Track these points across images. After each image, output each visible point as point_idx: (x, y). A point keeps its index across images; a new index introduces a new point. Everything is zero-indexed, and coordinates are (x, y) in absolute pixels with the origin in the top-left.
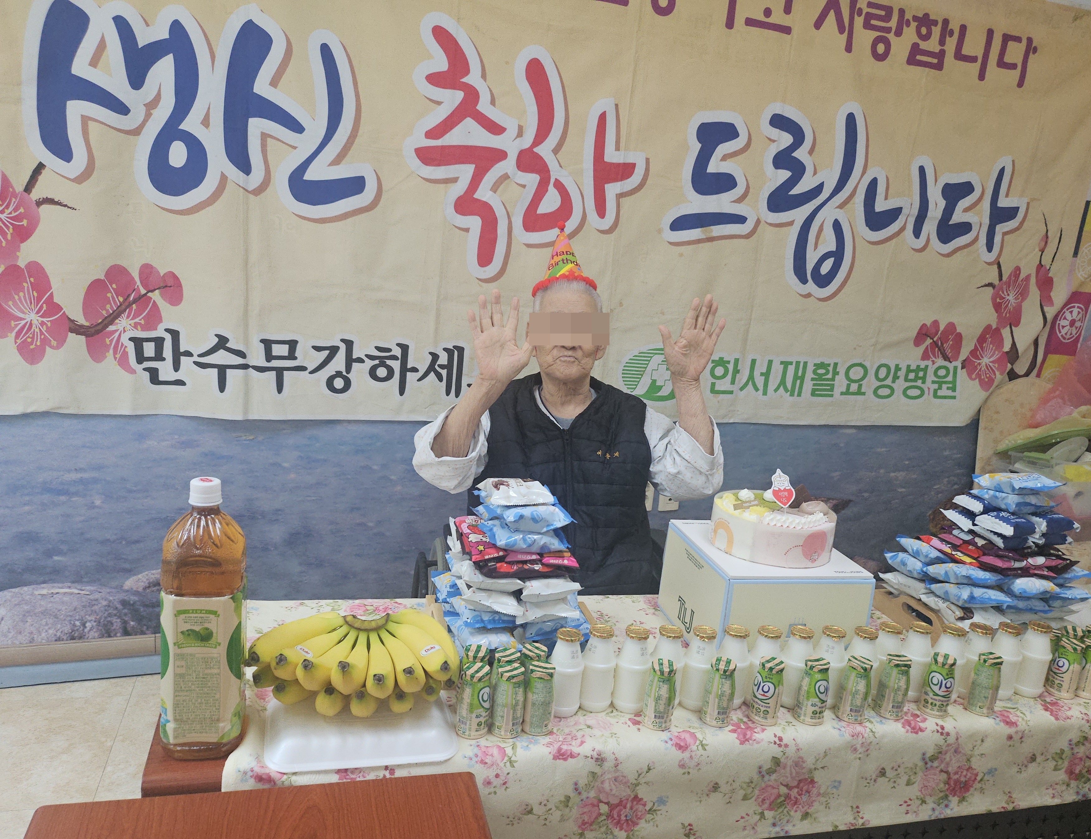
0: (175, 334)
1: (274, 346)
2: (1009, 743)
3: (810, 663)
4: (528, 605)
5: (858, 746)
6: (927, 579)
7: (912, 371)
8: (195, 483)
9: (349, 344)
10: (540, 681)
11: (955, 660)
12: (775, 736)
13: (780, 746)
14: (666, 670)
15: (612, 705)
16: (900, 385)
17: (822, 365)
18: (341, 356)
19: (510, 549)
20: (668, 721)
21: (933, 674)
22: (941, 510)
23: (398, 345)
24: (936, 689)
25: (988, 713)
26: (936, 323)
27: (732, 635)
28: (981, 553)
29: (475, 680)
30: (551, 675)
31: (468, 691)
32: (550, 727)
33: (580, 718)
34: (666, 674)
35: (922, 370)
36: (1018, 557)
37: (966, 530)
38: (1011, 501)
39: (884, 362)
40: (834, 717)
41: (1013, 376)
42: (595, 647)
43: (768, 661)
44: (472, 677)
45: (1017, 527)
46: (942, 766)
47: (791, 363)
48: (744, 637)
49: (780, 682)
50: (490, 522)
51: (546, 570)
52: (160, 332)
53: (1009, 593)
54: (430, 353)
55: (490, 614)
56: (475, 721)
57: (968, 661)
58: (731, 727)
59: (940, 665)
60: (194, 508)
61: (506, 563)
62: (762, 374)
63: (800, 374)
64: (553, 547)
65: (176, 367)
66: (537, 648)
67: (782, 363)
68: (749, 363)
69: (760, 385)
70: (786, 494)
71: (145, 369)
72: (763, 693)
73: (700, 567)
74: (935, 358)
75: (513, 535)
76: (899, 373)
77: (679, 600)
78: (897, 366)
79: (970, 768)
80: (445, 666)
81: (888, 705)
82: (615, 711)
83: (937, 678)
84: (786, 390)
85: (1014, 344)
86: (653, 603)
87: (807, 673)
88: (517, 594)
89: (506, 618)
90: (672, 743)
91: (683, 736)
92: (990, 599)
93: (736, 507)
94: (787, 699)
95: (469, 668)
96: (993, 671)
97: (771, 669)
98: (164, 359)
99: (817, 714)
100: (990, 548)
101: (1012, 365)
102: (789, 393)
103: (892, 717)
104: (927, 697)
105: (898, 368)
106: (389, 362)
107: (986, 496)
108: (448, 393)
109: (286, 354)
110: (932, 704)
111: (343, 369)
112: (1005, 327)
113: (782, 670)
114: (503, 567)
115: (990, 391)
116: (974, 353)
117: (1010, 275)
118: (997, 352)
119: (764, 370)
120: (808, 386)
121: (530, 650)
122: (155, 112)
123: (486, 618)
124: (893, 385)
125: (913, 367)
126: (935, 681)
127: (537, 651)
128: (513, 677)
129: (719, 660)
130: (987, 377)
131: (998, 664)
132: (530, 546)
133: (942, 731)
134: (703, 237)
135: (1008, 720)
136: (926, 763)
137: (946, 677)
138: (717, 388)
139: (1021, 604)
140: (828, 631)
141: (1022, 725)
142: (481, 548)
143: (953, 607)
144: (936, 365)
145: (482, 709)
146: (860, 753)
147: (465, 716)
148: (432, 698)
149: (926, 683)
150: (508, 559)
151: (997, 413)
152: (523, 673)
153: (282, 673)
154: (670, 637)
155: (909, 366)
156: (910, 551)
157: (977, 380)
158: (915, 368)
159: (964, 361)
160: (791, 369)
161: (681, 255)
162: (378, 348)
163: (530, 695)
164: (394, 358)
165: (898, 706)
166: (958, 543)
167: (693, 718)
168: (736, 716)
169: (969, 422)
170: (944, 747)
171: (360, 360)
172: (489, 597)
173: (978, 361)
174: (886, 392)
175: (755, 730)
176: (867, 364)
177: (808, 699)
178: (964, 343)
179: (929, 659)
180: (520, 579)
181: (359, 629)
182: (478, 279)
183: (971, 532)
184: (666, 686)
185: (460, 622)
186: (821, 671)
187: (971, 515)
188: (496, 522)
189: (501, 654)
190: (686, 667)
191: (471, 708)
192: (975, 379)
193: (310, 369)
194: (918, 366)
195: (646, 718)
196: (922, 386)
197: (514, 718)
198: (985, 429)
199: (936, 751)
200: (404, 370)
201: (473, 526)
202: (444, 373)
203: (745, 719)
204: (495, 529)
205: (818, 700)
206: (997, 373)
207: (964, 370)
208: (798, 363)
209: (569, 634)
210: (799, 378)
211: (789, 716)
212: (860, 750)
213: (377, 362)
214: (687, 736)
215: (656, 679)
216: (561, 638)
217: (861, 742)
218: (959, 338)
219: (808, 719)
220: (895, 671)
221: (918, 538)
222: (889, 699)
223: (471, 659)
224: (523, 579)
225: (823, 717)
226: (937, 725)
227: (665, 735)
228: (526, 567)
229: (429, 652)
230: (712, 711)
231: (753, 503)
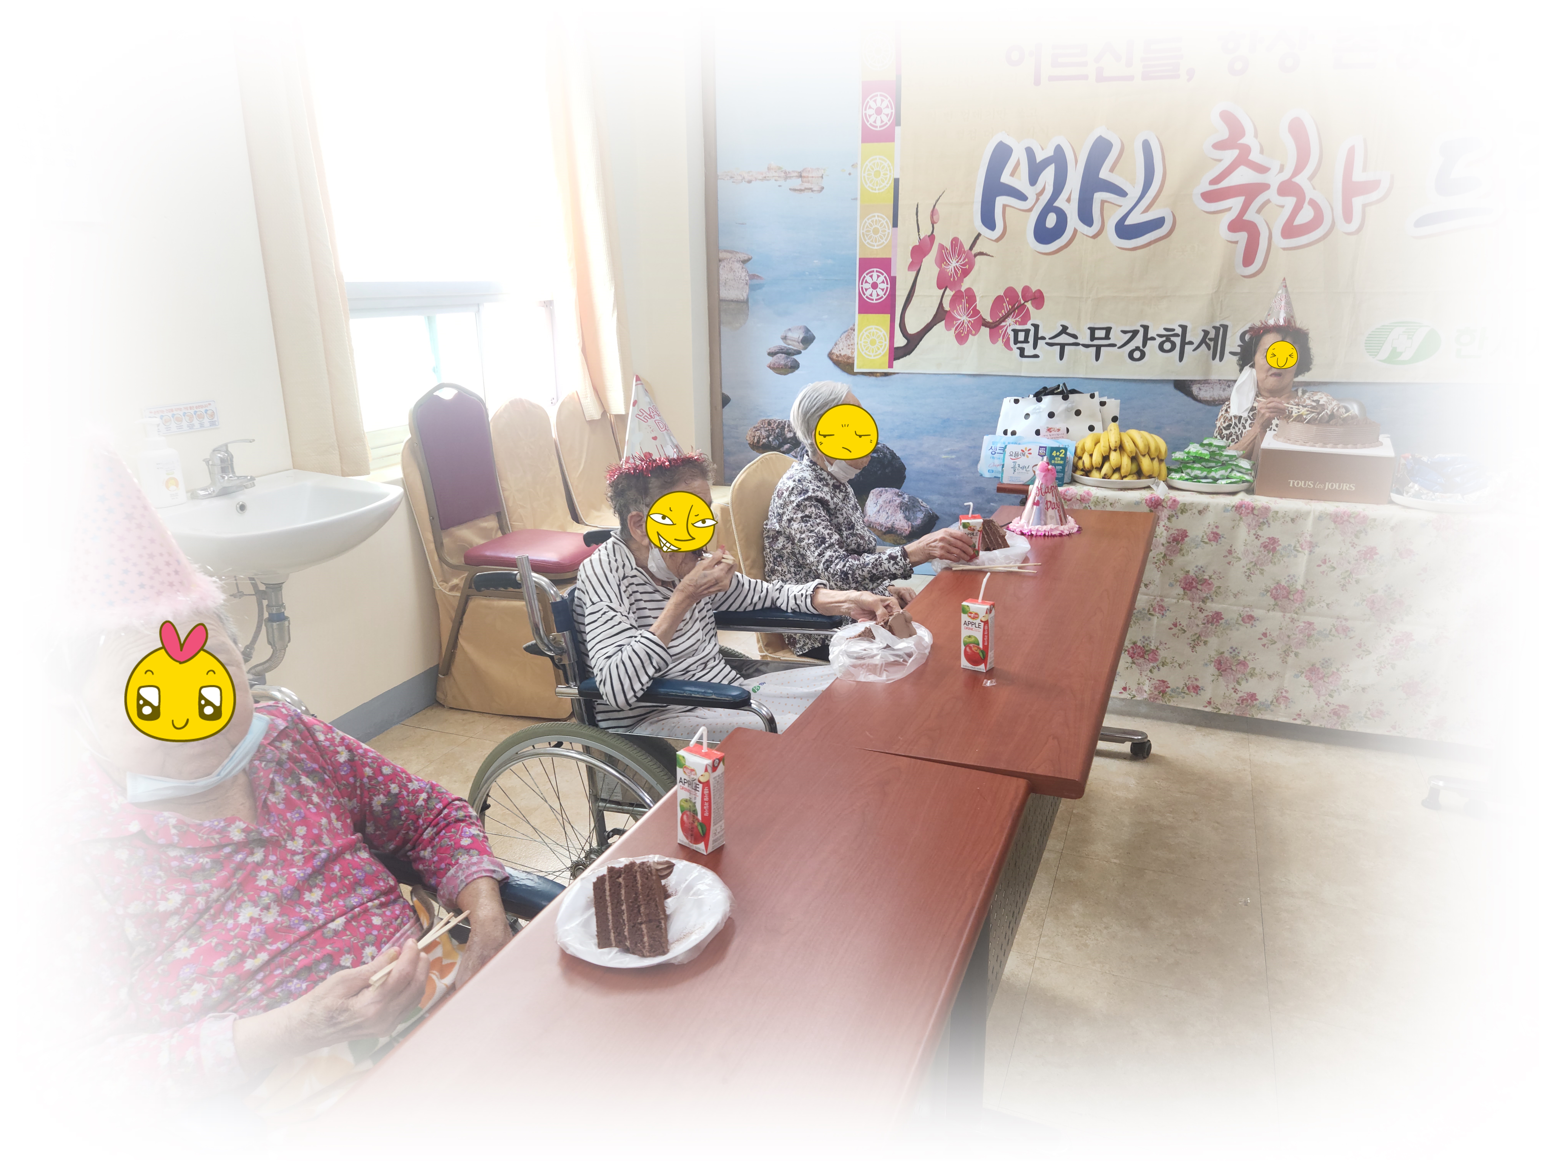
0: (1036, 327)
1: (1096, 331)
9: (1146, 328)
18: (1140, 337)
23: (1180, 326)
52: (1028, 326)
54: (1203, 331)
65: (1035, 347)
71: (1018, 348)
98: (1028, 342)
106: (1173, 339)
108: (1214, 358)
109: (1104, 336)
111: (1140, 345)
122: (1041, 198)
162: (1166, 330)
164: (1177, 335)
171: (1153, 339)
182: (1242, 276)
193: (1118, 346)
200: (1184, 343)
202: (1212, 343)
213: (1164, 339)
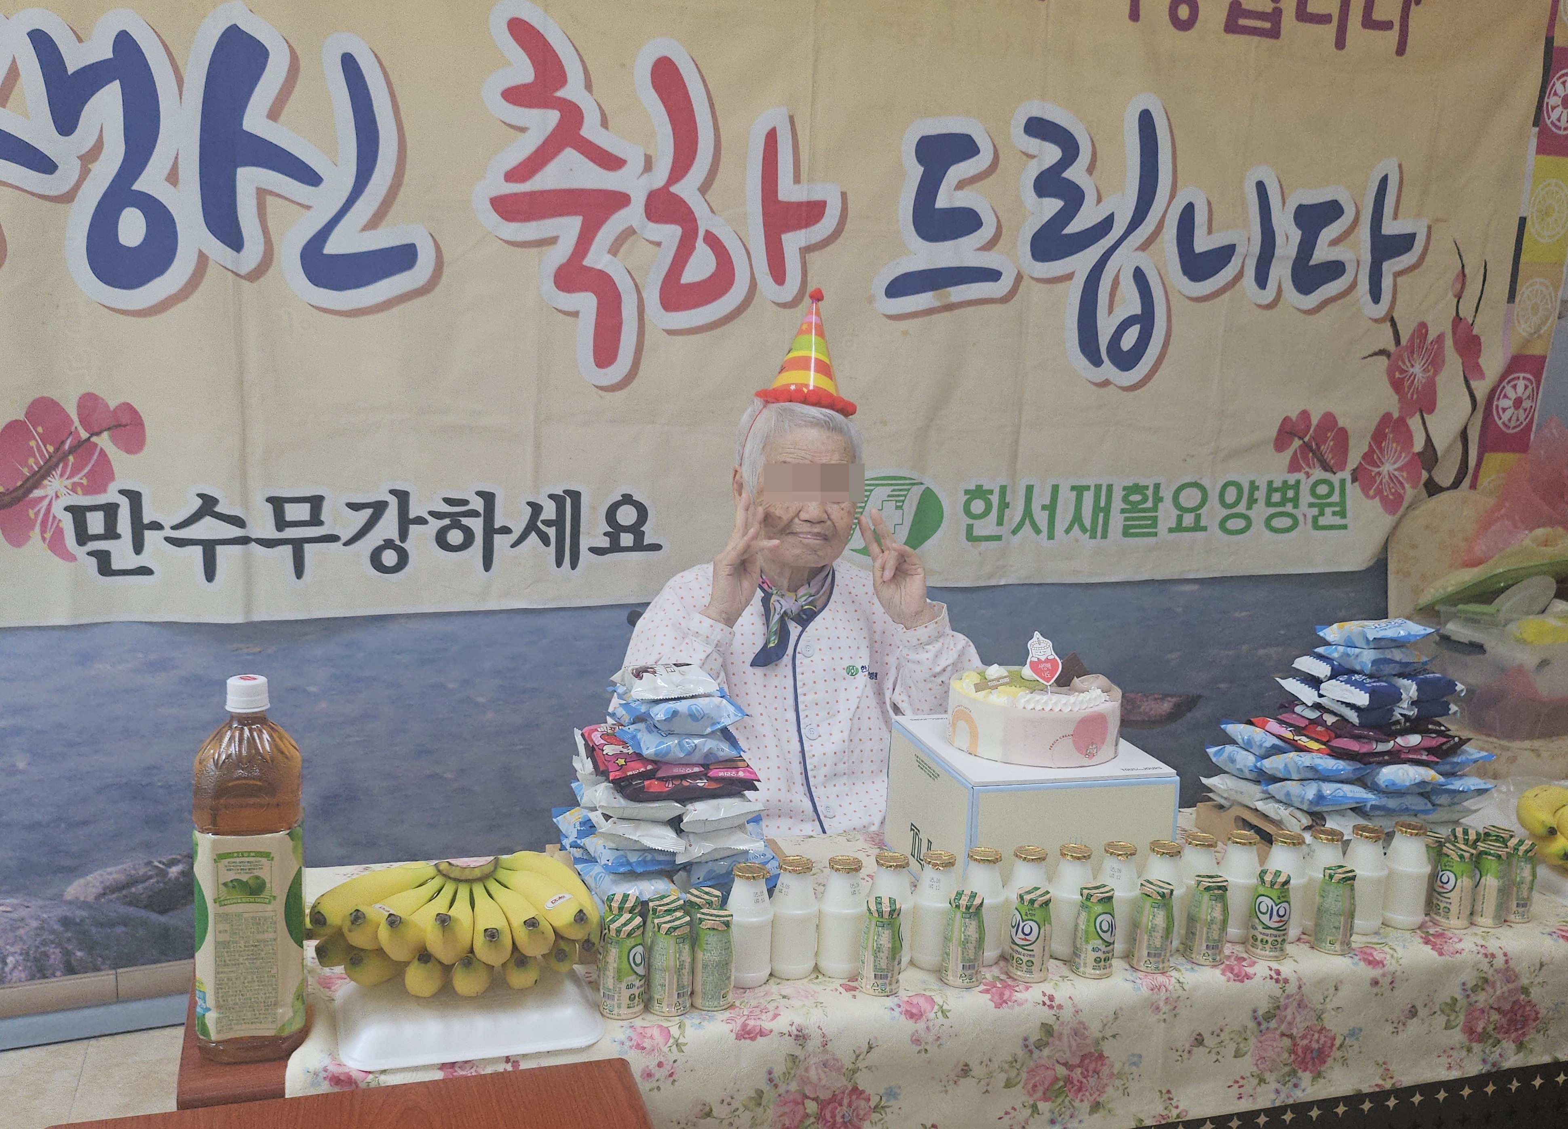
0: (134, 498)
1: (287, 507)
2: (1375, 990)
3: (1086, 892)
4: (691, 837)
5: (1161, 1004)
6: (1263, 778)
7: (1277, 490)
8: (234, 683)
9: (403, 497)
10: (711, 932)
11: (1289, 876)
12: (1044, 994)
13: (1051, 1007)
14: (886, 908)
15: (817, 969)
16: (1259, 512)
17: (1136, 489)
18: (391, 516)
19: (661, 759)
20: (894, 981)
21: (1261, 899)
22: (1277, 679)
23: (479, 494)
24: (1265, 919)
25: (1342, 950)
26: (1305, 415)
27: (976, 860)
28: (1333, 735)
29: (622, 935)
30: (727, 924)
31: (614, 952)
32: (730, 998)
33: (773, 987)
34: (886, 916)
35: (1291, 487)
36: (1382, 737)
37: (1310, 705)
38: (1367, 657)
39: (1230, 477)
40: (1128, 967)
41: (1432, 489)
42: (788, 887)
43: (1029, 892)
44: (618, 931)
45: (1373, 693)
46: (1283, 1027)
47: (1088, 488)
48: (995, 862)
49: (1047, 919)
50: (632, 727)
51: (714, 786)
52: (112, 496)
53: (1373, 788)
54: (529, 504)
55: (640, 853)
56: (626, 993)
57: (1311, 880)
58: (982, 987)
59: (1268, 885)
60: (233, 717)
61: (658, 779)
62: (1044, 507)
63: (1102, 504)
64: (722, 754)
65: (138, 547)
66: (707, 893)
67: (1073, 488)
68: (1022, 492)
69: (1043, 524)
70: (1049, 665)
71: (89, 554)
72: (1023, 937)
73: (934, 776)
74: (1310, 468)
75: (665, 740)
76: (1257, 494)
77: (912, 829)
78: (1252, 483)
79: (1323, 1028)
80: (581, 917)
81: (1200, 945)
82: (820, 976)
83: (1266, 903)
84: (1084, 529)
85: (1429, 440)
86: (877, 841)
87: (1083, 906)
88: (676, 824)
89: (662, 858)
90: (900, 1010)
91: (915, 1001)
92: (1345, 797)
93: (978, 688)
94: (1060, 947)
95: (613, 921)
96: (1342, 890)
97: (1032, 902)
98: (119, 537)
99: (1103, 962)
100: (1342, 727)
101: (1429, 471)
102: (1088, 534)
103: (1207, 963)
104: (1256, 933)
105: (1253, 487)
106: (465, 521)
107: (1336, 655)
108: (559, 563)
109: (307, 517)
110: (1262, 941)
111: (394, 535)
112: (1412, 415)
113: (1047, 903)
114: (654, 786)
115: (1400, 513)
116: (1368, 457)
117: (1413, 335)
118: (1403, 455)
119: (1047, 501)
120: (1117, 521)
121: (696, 896)
122: (94, 167)
123: (634, 858)
124: (1249, 513)
125: (1277, 484)
126: (1263, 908)
127: (706, 897)
128: (675, 928)
129: (960, 894)
130: (1393, 494)
131: (1349, 879)
132: (689, 754)
133: (1277, 978)
134: (937, 304)
135: (1371, 958)
136: (1259, 1024)
137: (1278, 901)
138: (977, 532)
139: (1392, 803)
140: (1112, 849)
141: (1391, 965)
142: (621, 762)
143: (1299, 814)
144: (1313, 479)
145: (634, 977)
146: (1164, 1013)
147: (611, 987)
148: (563, 968)
149: (1254, 912)
150: (660, 774)
151: (1414, 546)
152: (687, 923)
153: (358, 939)
154: (891, 866)
155: (1270, 483)
156: (1240, 741)
157: (1378, 498)
158: (1280, 485)
159: (1354, 471)
160: (1088, 498)
161: (905, 333)
162: (448, 501)
163: (700, 955)
164: (474, 514)
165: (1215, 947)
166: (1303, 723)
167: (931, 979)
168: (989, 974)
169: (1371, 563)
170: (1281, 1000)
171: (421, 521)
172: (637, 828)
173: (1377, 470)
174: (1240, 524)
175: (1017, 989)
176: (1206, 482)
177: (1087, 942)
178: (1352, 442)
179: (1255, 881)
180: (677, 801)
181: (458, 881)
182: (597, 387)
183: (1317, 706)
184: (887, 932)
185: (597, 869)
186: (1101, 901)
187: (1314, 682)
188: (641, 726)
189: (657, 903)
190: (916, 909)
191: (619, 976)
192: (1373, 497)
193: (344, 539)
194: (1285, 482)
195: (864, 980)
196: (1294, 511)
197: (680, 986)
198: (1398, 572)
199: (1270, 1005)
200: (490, 531)
201: (608, 734)
202: (552, 532)
203: (1003, 977)
204: (639, 736)
205: (1100, 941)
206: (1407, 486)
207: (1357, 484)
208: (1098, 487)
209: (750, 869)
210: (1101, 510)
211: (1064, 970)
212: (1165, 1008)
213: (447, 521)
214: (922, 1001)
215: (874, 923)
216: (739, 876)
217: (1164, 998)
218: (1343, 436)
219: (1089, 971)
220: (1206, 896)
221: (1250, 723)
222: (1201, 939)
223: (616, 911)
224: (683, 801)
225: (1110, 966)
226: (1271, 969)
227: (891, 1002)
228: (685, 783)
229: (557, 903)
230: (955, 965)
231: (1001, 681)
